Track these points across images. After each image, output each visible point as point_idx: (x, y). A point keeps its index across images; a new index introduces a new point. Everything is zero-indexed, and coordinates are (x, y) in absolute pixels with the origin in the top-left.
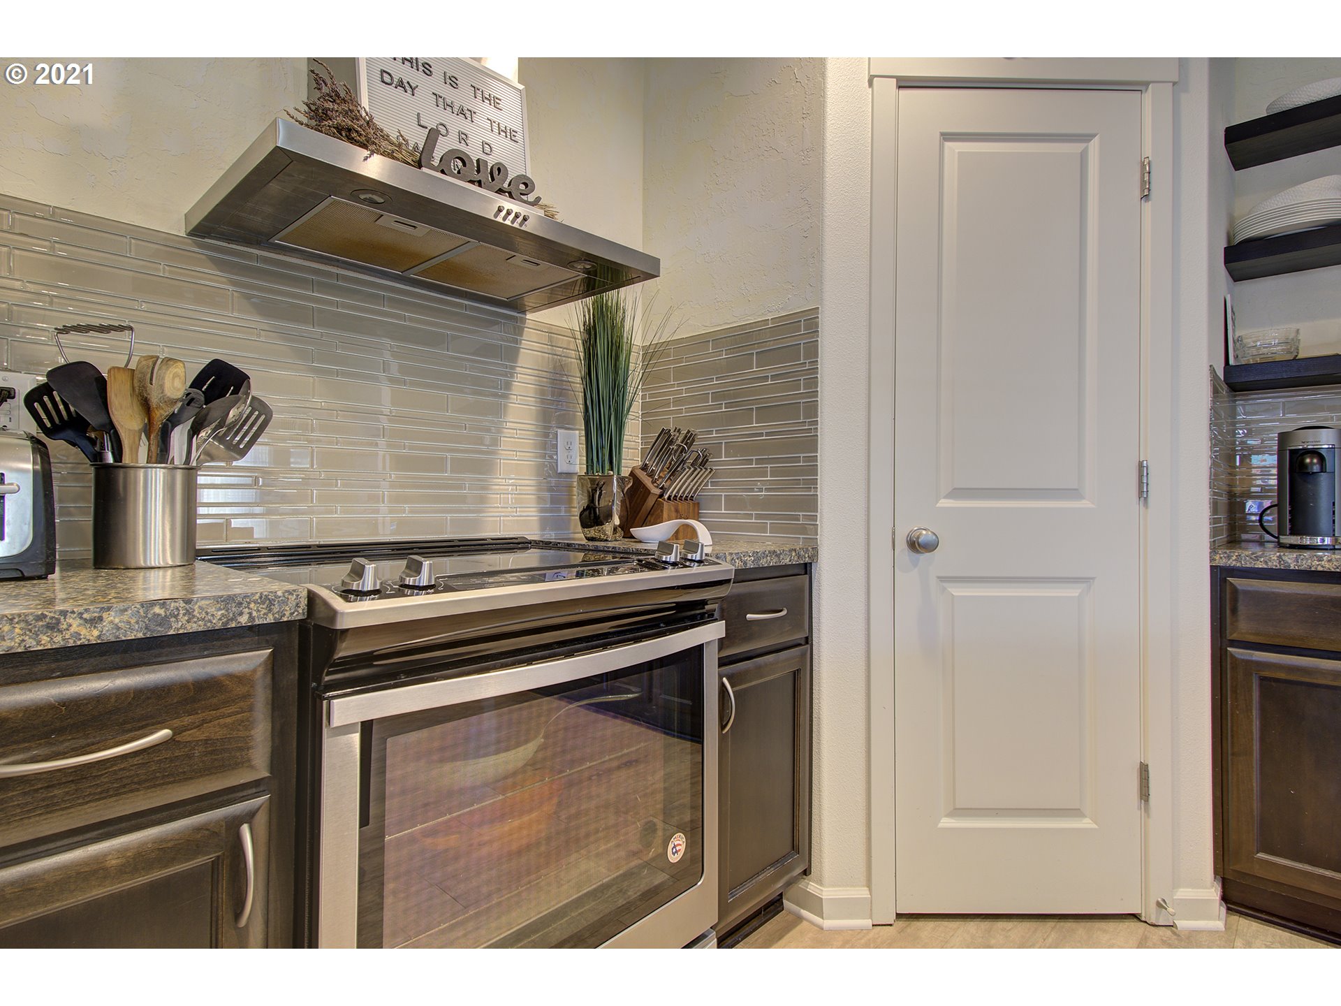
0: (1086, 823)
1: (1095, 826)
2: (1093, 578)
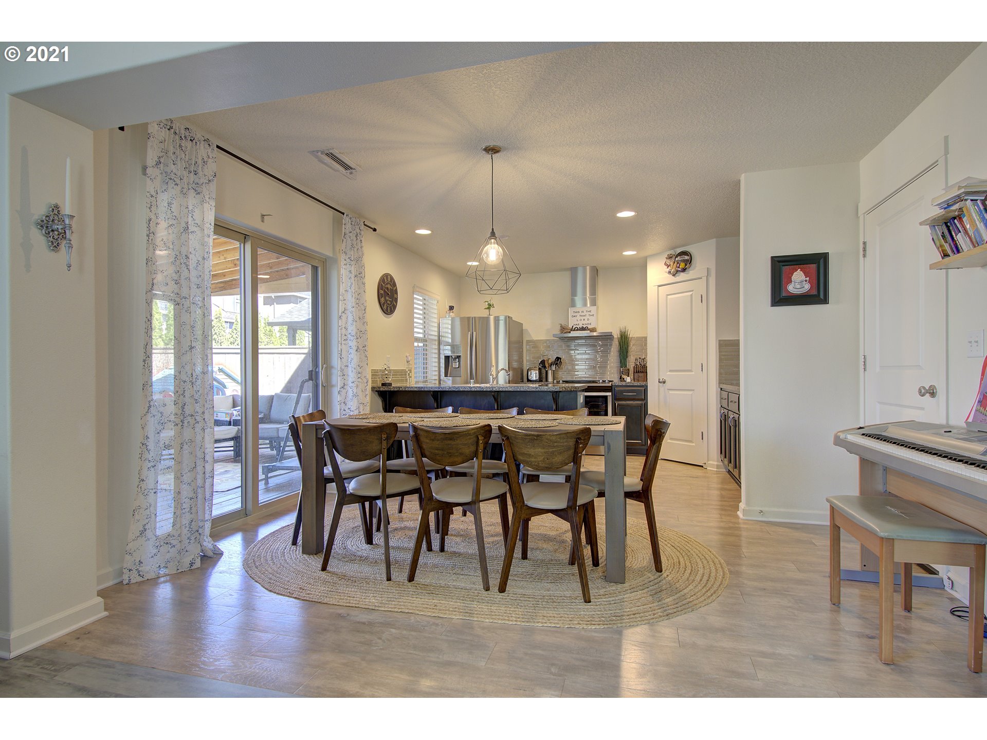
0: (693, 444)
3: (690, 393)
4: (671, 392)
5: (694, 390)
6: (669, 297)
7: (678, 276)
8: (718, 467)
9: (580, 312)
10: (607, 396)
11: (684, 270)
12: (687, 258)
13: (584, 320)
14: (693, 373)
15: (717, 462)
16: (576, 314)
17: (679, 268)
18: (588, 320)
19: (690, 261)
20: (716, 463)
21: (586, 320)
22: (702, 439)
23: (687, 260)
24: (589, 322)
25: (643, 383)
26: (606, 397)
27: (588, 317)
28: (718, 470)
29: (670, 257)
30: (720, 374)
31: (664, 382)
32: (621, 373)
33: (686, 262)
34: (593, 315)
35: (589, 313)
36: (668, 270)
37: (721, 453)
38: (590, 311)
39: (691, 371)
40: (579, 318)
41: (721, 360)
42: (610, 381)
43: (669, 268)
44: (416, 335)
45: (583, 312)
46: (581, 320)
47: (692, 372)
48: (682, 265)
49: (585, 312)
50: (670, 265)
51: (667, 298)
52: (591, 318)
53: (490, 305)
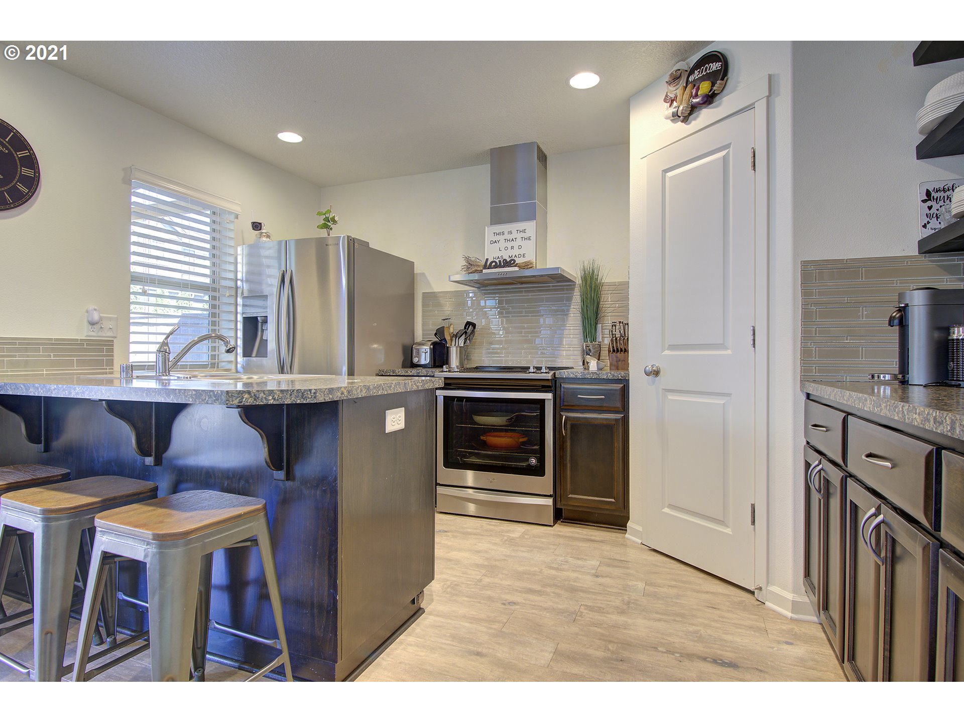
0: (728, 531)
1: (731, 533)
2: (731, 394)
3: (720, 401)
4: (671, 397)
5: (729, 395)
6: (669, 174)
7: (695, 119)
8: (796, 607)
9: (506, 233)
10: (544, 400)
11: (709, 99)
12: (715, 66)
13: (512, 248)
14: (729, 352)
15: (795, 591)
16: (497, 238)
17: (696, 95)
18: (520, 247)
19: (724, 73)
20: (790, 596)
21: (516, 247)
22: (753, 522)
23: (716, 73)
24: (521, 252)
25: (619, 374)
26: (542, 402)
27: (519, 242)
28: (794, 616)
29: (675, 78)
30: (806, 354)
31: (657, 373)
32: (586, 352)
33: (713, 77)
34: (529, 239)
35: (523, 235)
36: (672, 110)
37: (807, 573)
38: (524, 231)
39: (722, 346)
40: (502, 244)
41: (807, 316)
42: (551, 369)
43: (675, 104)
44: (134, 269)
45: (510, 233)
46: (506, 248)
47: (727, 349)
48: (705, 87)
49: (514, 232)
50: (676, 97)
51: (664, 178)
52: (524, 243)
53: (327, 219)
